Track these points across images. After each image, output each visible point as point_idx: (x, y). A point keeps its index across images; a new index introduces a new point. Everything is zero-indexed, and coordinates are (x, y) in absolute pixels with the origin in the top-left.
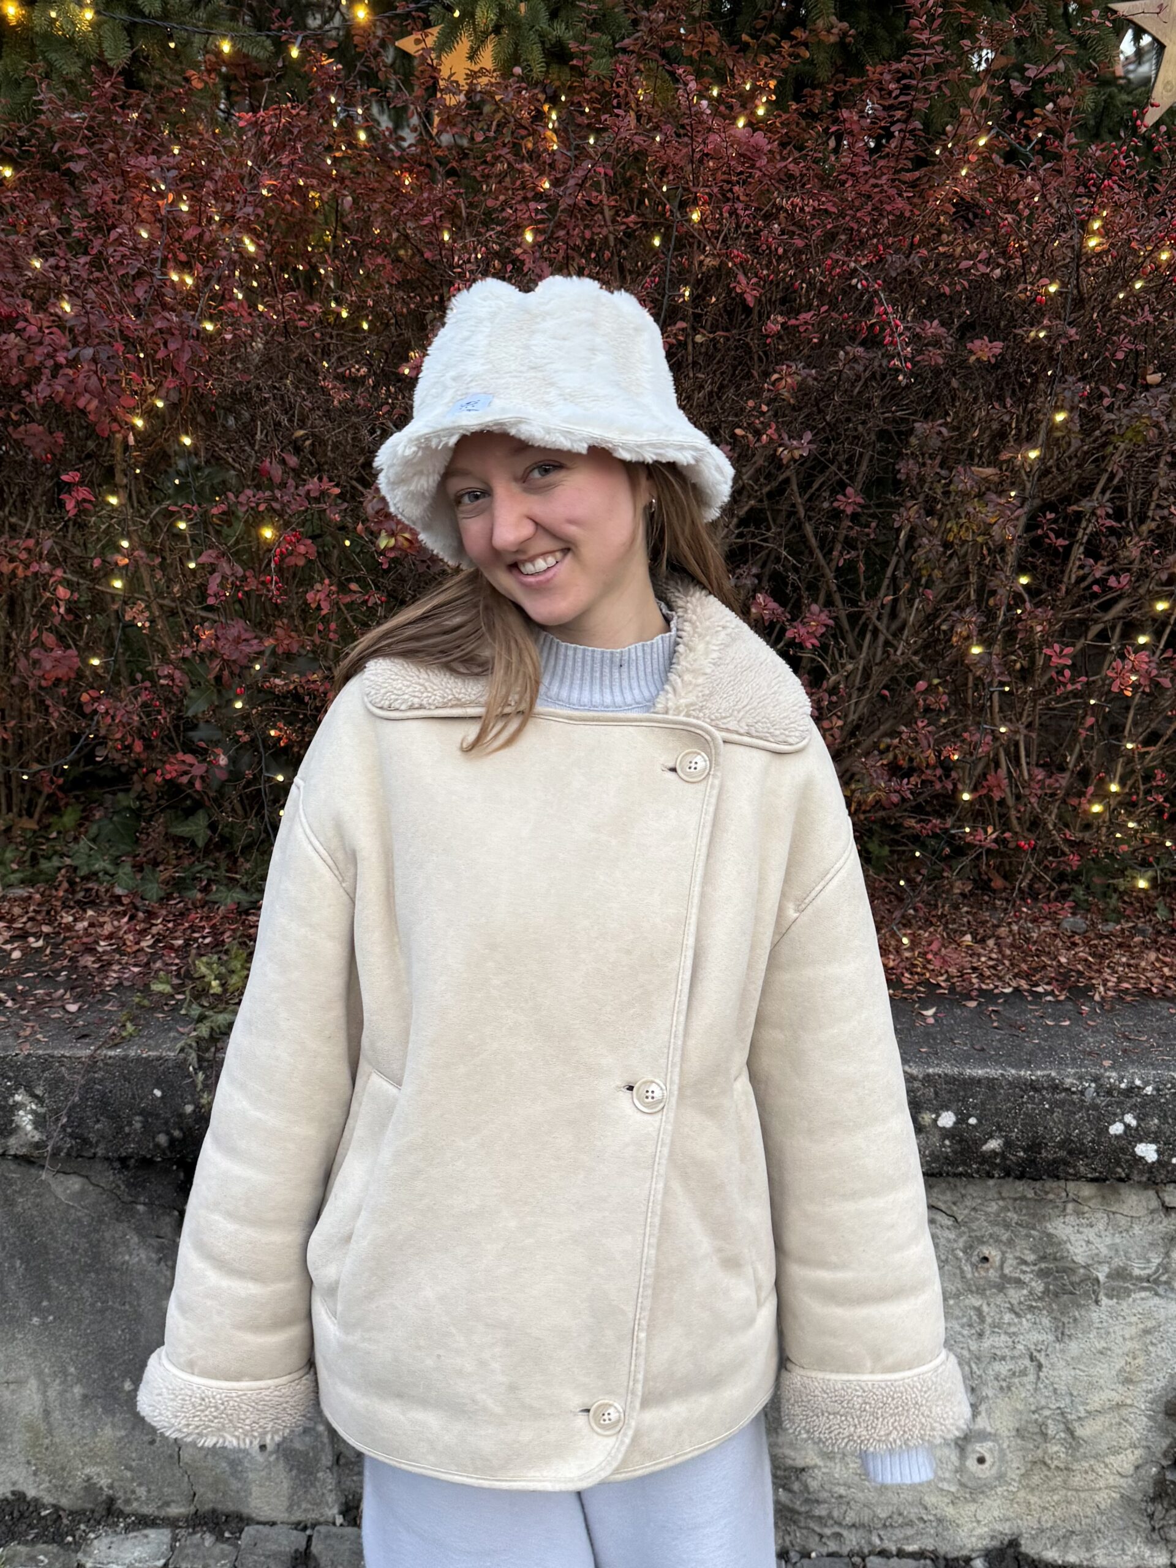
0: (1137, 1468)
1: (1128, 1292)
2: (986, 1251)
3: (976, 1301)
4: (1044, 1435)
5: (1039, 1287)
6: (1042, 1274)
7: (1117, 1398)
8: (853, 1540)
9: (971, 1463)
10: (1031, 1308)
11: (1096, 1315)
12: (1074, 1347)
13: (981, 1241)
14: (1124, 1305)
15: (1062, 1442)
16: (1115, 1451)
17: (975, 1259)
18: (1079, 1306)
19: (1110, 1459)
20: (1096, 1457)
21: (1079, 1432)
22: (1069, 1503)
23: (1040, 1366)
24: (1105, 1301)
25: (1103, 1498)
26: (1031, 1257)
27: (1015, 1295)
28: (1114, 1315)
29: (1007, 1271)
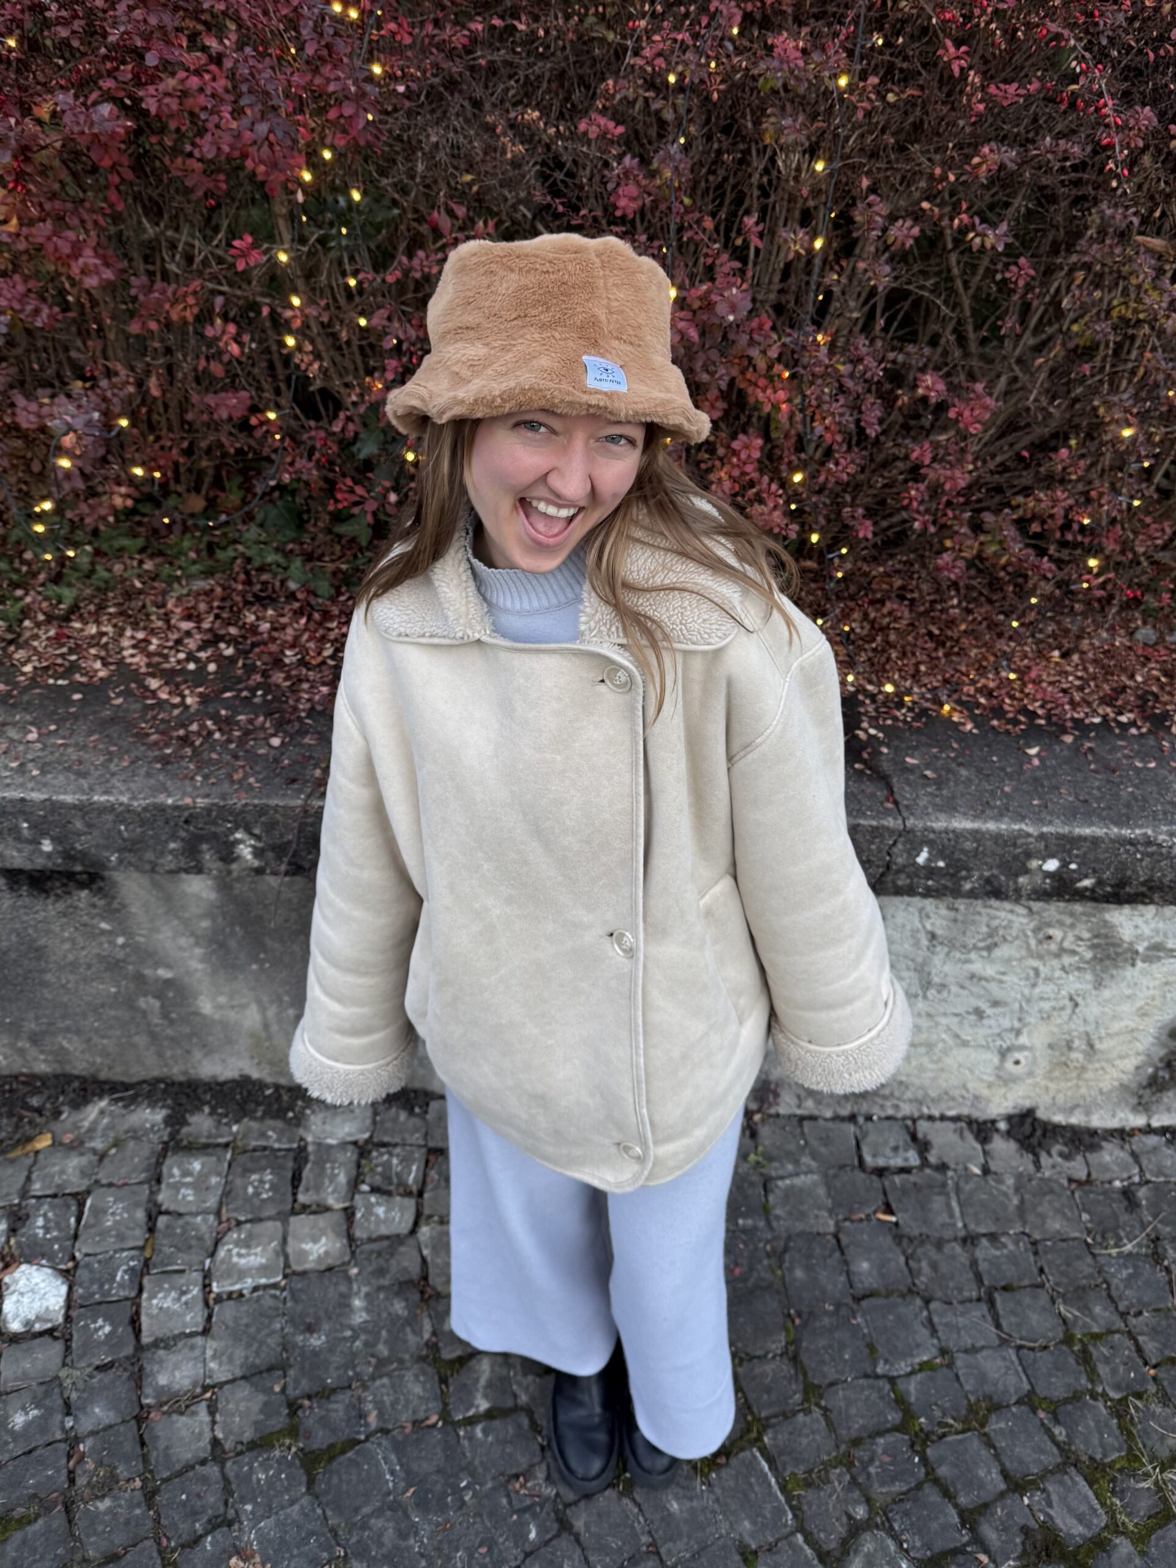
0: (1138, 1068)
1: (1159, 959)
2: (1051, 932)
3: (1035, 963)
4: (1070, 1048)
5: (1089, 955)
6: (1093, 947)
7: (1132, 1025)
8: (906, 1109)
9: (1009, 1065)
10: (1079, 969)
11: (1129, 973)
12: (1106, 994)
13: (1049, 925)
14: (1154, 967)
15: (1084, 1052)
16: (1121, 1057)
17: (1041, 936)
18: (1117, 967)
19: (1118, 1062)
20: (1107, 1061)
21: (1098, 1046)
22: (1078, 1087)
23: (1076, 1005)
24: (1140, 964)
25: (1106, 1085)
26: (1086, 935)
27: (1067, 960)
28: (1143, 972)
29: (1066, 944)
